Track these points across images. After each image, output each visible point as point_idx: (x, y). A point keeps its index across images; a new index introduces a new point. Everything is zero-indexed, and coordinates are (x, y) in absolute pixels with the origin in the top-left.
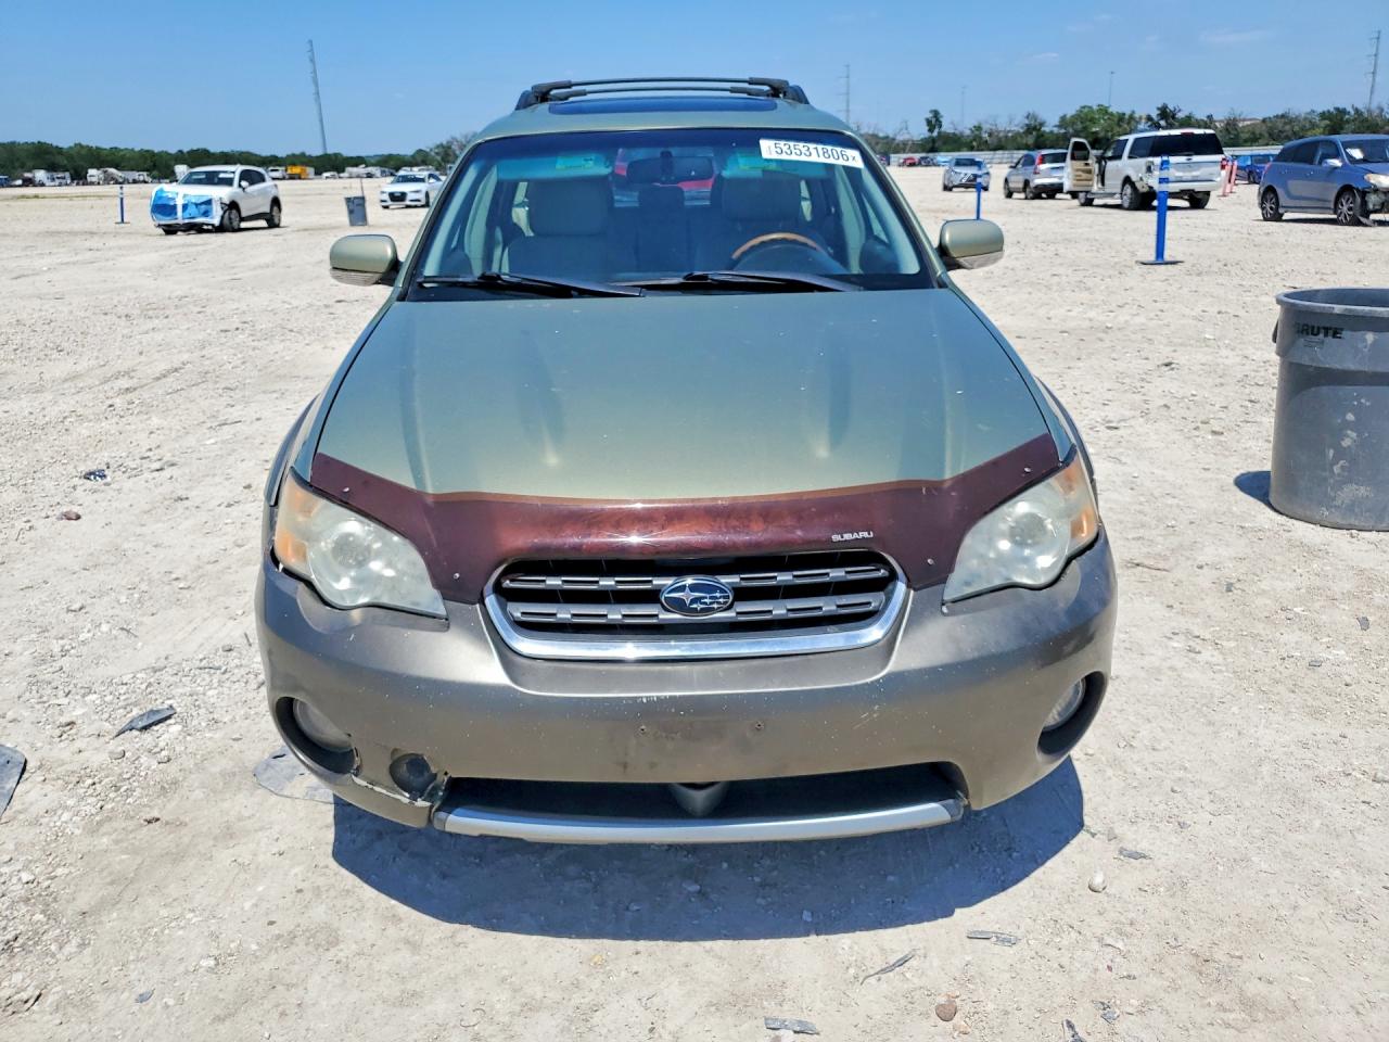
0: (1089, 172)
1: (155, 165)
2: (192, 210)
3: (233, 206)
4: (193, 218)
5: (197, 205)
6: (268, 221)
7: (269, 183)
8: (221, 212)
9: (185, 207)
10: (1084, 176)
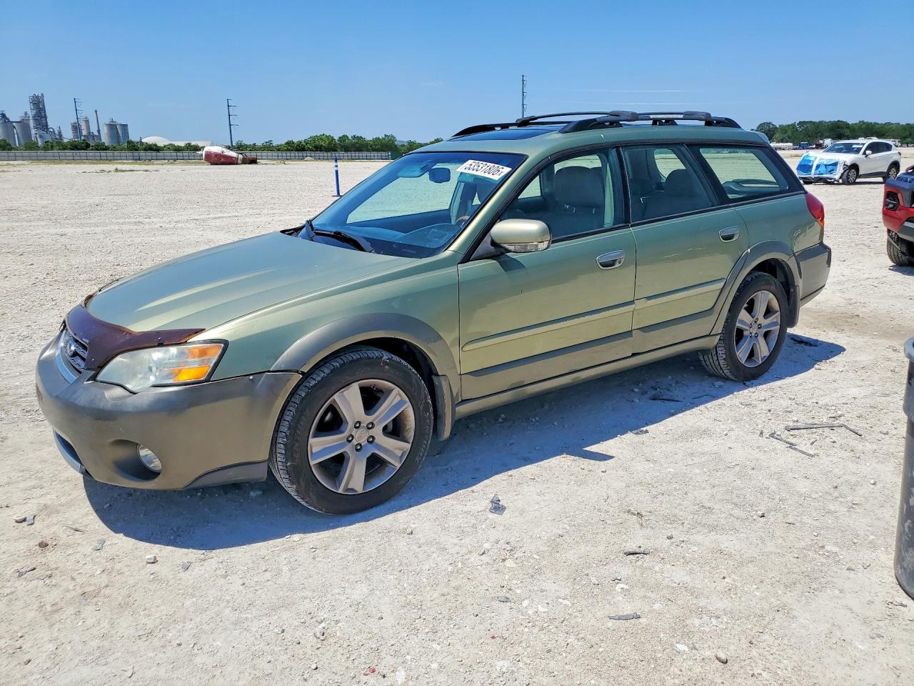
1: (910, 135)
2: (822, 169)
3: (854, 167)
4: (822, 174)
5: (826, 165)
6: (884, 178)
7: (894, 151)
8: (842, 171)
9: (818, 166)
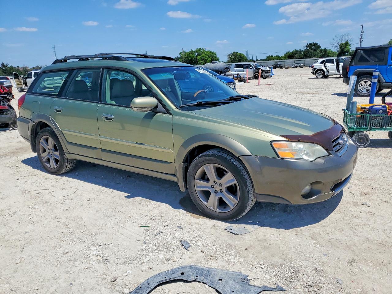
0: (21, 82)
10: (20, 83)
